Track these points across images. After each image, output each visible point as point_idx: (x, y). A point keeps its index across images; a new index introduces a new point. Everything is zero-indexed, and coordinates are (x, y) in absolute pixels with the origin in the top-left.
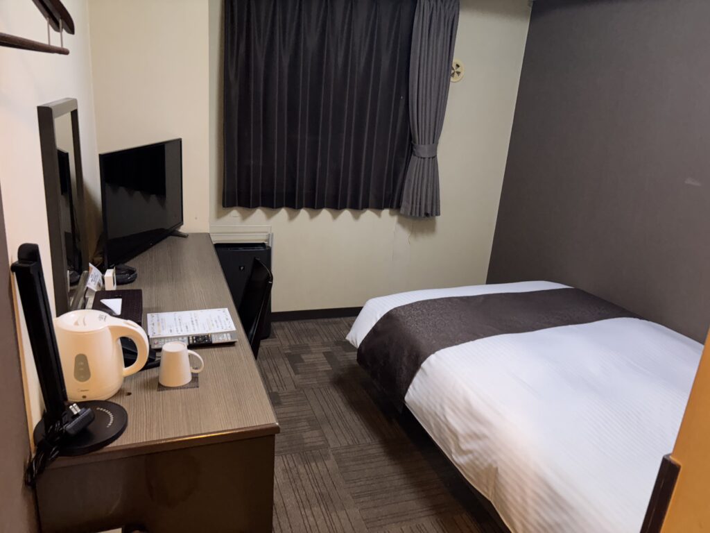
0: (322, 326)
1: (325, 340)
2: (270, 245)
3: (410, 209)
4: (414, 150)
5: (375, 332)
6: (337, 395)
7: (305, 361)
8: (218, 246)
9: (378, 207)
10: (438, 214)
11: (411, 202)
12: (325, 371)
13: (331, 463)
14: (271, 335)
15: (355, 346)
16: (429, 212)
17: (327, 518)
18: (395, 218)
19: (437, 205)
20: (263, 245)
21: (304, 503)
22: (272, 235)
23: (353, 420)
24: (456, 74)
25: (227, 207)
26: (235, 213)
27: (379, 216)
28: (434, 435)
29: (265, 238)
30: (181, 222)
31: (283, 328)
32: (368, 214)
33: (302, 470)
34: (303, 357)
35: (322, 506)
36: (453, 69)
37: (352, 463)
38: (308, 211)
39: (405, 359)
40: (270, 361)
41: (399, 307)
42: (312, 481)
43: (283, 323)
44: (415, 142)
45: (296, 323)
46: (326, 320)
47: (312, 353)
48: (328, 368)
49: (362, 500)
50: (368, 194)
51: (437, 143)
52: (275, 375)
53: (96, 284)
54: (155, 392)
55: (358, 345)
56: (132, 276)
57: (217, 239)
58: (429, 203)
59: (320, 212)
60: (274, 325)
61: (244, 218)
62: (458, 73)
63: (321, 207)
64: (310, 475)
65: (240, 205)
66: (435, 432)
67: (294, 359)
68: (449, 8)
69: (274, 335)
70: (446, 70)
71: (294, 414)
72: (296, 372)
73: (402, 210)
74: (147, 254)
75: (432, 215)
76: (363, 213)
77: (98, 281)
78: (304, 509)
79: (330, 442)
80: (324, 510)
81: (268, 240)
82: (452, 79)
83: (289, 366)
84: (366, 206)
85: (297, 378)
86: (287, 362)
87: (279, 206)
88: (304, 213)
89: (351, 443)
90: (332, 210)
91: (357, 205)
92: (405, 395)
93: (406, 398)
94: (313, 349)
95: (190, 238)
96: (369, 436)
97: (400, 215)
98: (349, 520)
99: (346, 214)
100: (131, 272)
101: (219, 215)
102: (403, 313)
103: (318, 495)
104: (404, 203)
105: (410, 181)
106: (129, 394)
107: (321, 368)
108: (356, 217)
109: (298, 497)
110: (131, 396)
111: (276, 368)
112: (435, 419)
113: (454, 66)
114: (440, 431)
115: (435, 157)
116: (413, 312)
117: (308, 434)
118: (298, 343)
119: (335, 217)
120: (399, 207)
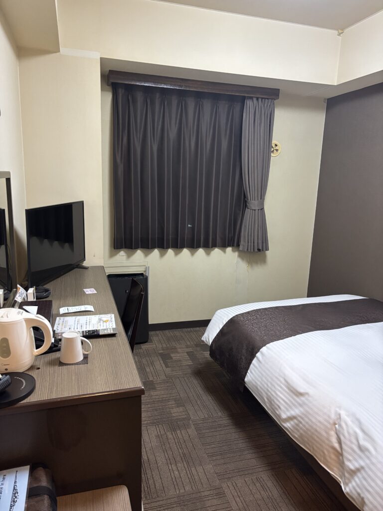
0: (186, 334)
1: (188, 343)
2: (147, 275)
3: (246, 246)
4: (247, 204)
5: (222, 333)
6: (196, 382)
7: (174, 358)
8: (110, 277)
9: (224, 246)
10: (267, 249)
11: (247, 242)
12: (188, 365)
13: (192, 431)
14: (149, 340)
15: (209, 344)
16: (260, 248)
17: (188, 472)
18: (236, 254)
19: (266, 243)
20: (142, 274)
21: (171, 460)
22: (149, 267)
23: (208, 400)
24: (275, 151)
25: (117, 249)
26: (122, 254)
27: (225, 252)
28: (267, 407)
29: (144, 270)
30: (84, 259)
31: (157, 335)
32: (217, 252)
33: (170, 436)
34: (172, 355)
35: (185, 463)
36: (273, 148)
37: (208, 431)
38: (174, 251)
39: (244, 351)
40: (147, 358)
41: (239, 314)
42: (177, 444)
43: (158, 332)
44: (247, 199)
45: (167, 332)
46: (189, 329)
47: (178, 353)
48: (190, 363)
49: (214, 458)
50: (216, 237)
51: (264, 199)
52: (152, 368)
53: (22, 298)
54: (57, 368)
55: (210, 343)
56: (47, 293)
57: (109, 271)
58: (260, 242)
59: (182, 251)
60: (151, 333)
61: (129, 256)
62: (277, 150)
63: (182, 247)
64: (176, 440)
65: (126, 247)
66: (268, 405)
67: (165, 357)
68: (267, 106)
69: (151, 340)
70: (267, 148)
71: (165, 396)
72: (167, 366)
73: (241, 248)
74: (59, 280)
75: (263, 250)
76: (213, 250)
77: (23, 296)
78: (171, 465)
79: (191, 415)
80: (186, 466)
81: (145, 271)
82: (272, 155)
83: (162, 362)
84: (214, 246)
85: (168, 370)
86: (160, 359)
87: (153, 247)
88: (170, 252)
89: (206, 416)
90: (191, 249)
91: (208, 245)
92: (245, 378)
93: (246, 379)
94: (179, 350)
95: (89, 269)
96: (220, 411)
97: (239, 251)
98: (205, 473)
99: (201, 252)
100: (47, 290)
101: (112, 255)
102: (242, 319)
103: (182, 455)
104: (242, 243)
105: (245, 226)
106: (39, 368)
107: (185, 363)
108: (208, 254)
109: (167, 456)
110: (39, 370)
111: (152, 364)
112: (267, 394)
113: (274, 146)
114: (271, 403)
115: (262, 209)
116: (250, 317)
117: (175, 410)
118: (168, 345)
119: (193, 254)
120: (238, 245)
